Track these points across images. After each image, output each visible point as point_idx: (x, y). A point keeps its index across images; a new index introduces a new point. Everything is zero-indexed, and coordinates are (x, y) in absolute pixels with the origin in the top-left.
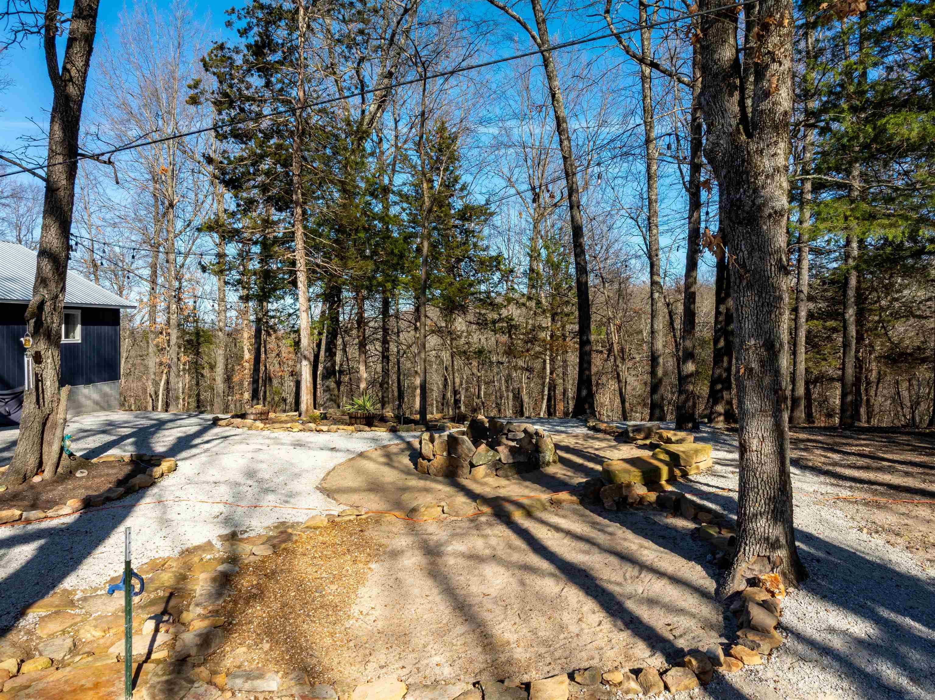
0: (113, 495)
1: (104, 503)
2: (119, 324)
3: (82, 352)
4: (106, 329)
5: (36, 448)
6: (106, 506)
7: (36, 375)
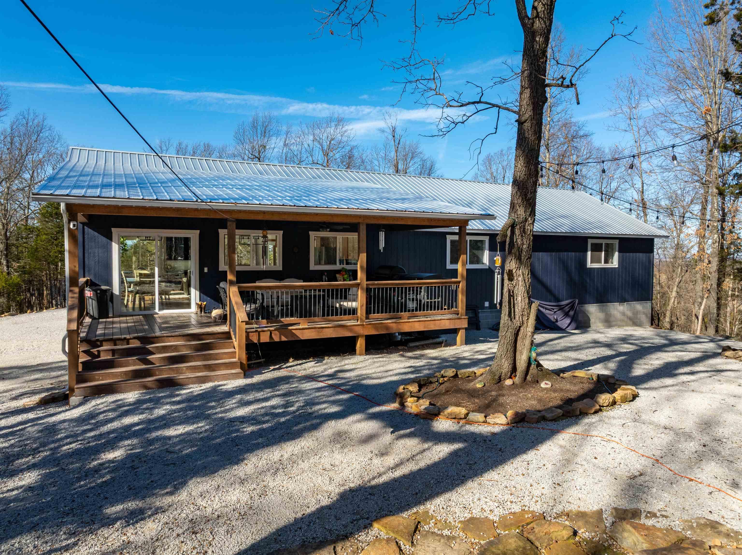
0: (549, 415)
1: (538, 421)
2: (652, 251)
3: (619, 275)
4: (641, 256)
5: (510, 354)
6: (540, 425)
7: (509, 292)
